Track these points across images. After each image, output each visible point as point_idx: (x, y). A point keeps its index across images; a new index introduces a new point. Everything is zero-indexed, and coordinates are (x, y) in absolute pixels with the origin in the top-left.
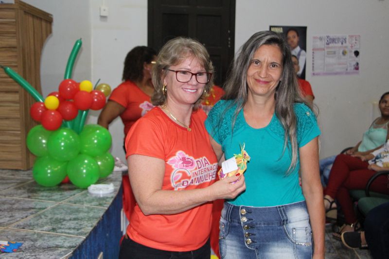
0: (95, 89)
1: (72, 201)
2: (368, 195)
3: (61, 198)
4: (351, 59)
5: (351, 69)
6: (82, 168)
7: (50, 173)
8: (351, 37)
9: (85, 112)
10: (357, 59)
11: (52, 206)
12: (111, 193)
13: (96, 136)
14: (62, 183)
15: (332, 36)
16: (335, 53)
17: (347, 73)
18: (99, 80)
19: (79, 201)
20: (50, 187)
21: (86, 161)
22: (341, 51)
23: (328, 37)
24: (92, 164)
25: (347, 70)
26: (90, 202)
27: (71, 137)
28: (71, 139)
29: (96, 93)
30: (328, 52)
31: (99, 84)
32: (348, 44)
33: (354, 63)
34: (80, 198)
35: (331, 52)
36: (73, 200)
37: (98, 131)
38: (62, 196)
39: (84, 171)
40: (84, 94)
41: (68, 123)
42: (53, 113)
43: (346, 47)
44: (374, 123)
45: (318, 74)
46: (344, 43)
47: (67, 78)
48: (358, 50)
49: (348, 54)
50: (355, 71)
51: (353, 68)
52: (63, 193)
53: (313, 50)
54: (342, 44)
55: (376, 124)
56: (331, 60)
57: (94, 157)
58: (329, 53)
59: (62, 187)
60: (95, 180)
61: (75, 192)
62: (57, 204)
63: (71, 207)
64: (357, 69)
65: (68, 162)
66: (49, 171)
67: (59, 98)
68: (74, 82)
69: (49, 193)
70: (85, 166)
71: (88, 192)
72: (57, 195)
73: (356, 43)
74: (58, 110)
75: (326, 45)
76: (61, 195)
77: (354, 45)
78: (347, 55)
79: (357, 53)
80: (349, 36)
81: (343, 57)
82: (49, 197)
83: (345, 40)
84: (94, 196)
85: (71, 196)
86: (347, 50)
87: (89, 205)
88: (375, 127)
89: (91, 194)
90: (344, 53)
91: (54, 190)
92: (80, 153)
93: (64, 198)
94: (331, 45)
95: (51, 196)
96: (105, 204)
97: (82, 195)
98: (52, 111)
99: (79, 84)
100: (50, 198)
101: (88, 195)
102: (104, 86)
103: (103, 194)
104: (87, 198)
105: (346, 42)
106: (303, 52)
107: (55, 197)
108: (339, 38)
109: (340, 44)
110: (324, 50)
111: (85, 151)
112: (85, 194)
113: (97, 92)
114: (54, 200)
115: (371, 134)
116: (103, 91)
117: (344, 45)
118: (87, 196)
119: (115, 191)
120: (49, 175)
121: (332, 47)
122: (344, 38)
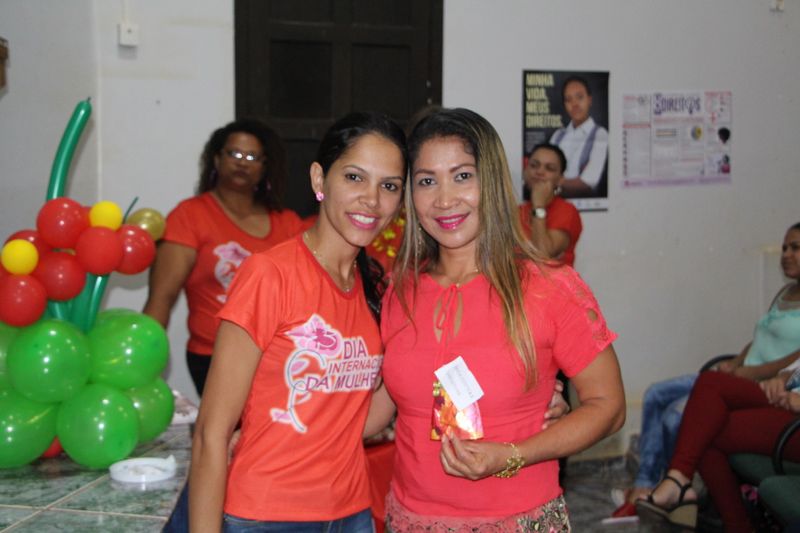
0: (124, 221)
1: (75, 505)
2: (779, 471)
3: (43, 496)
4: (710, 149)
5: (712, 170)
6: (96, 419)
7: (11, 434)
8: (711, 95)
9: (99, 279)
10: (726, 148)
11: (24, 519)
12: (170, 480)
13: (130, 339)
14: (42, 459)
15: (667, 93)
16: (674, 133)
17: (704, 181)
18: (136, 200)
19: (94, 504)
20: (12, 469)
21: (106, 401)
22: (689, 130)
23: (658, 96)
24: (121, 409)
25: (703, 172)
26: (122, 502)
27: (69, 341)
28: (70, 345)
29: (131, 233)
30: (659, 131)
31: (135, 209)
32: (703, 113)
33: (719, 157)
34: (95, 495)
35: (666, 131)
36: (77, 501)
37: (135, 326)
38: (44, 492)
39: (101, 426)
40: (103, 234)
41: (57, 308)
42: (23, 283)
43: (700, 120)
44: (780, 299)
45: (637, 184)
46: (694, 110)
47: (55, 196)
48: (728, 127)
49: (704, 136)
50: (722, 175)
51: (716, 168)
52: (48, 483)
53: (625, 126)
54: (691, 112)
55: (783, 299)
56: (664, 151)
57: (125, 390)
58: (660, 134)
59: (44, 467)
60: (129, 449)
61: (77, 479)
62: (34, 514)
63: (75, 519)
64: (726, 170)
65: (58, 404)
66: (10, 429)
67: (36, 243)
68: (74, 205)
69: (12, 484)
70: (103, 414)
71: (111, 479)
72: (33, 490)
73: (722, 110)
74: (35, 275)
75: (654, 116)
76: (43, 488)
77: (719, 116)
78: (701, 138)
79: (725, 134)
80: (707, 94)
81: (694, 143)
82: (12, 495)
83: (697, 102)
84: (128, 488)
85: (70, 490)
86: (701, 126)
87: (117, 512)
88: (783, 308)
89: (120, 483)
90: (696, 134)
91: (23, 476)
92: (89, 382)
93: (51, 497)
94: (665, 115)
95: (19, 493)
96: (161, 507)
97: (99, 486)
98: (21, 277)
99: (87, 210)
100: (17, 497)
101: (113, 485)
102: (148, 215)
103: (147, 484)
104: (113, 495)
105: (699, 108)
106: (601, 131)
107: (28, 495)
108: (683, 99)
109: (685, 114)
110: (649, 126)
111: (103, 376)
112: (105, 483)
113: (132, 228)
114: (28, 502)
115: (775, 324)
116: (144, 226)
117: (696, 114)
118: (113, 489)
119: (180, 473)
120: (10, 439)
121: (667, 121)
122: (696, 98)
